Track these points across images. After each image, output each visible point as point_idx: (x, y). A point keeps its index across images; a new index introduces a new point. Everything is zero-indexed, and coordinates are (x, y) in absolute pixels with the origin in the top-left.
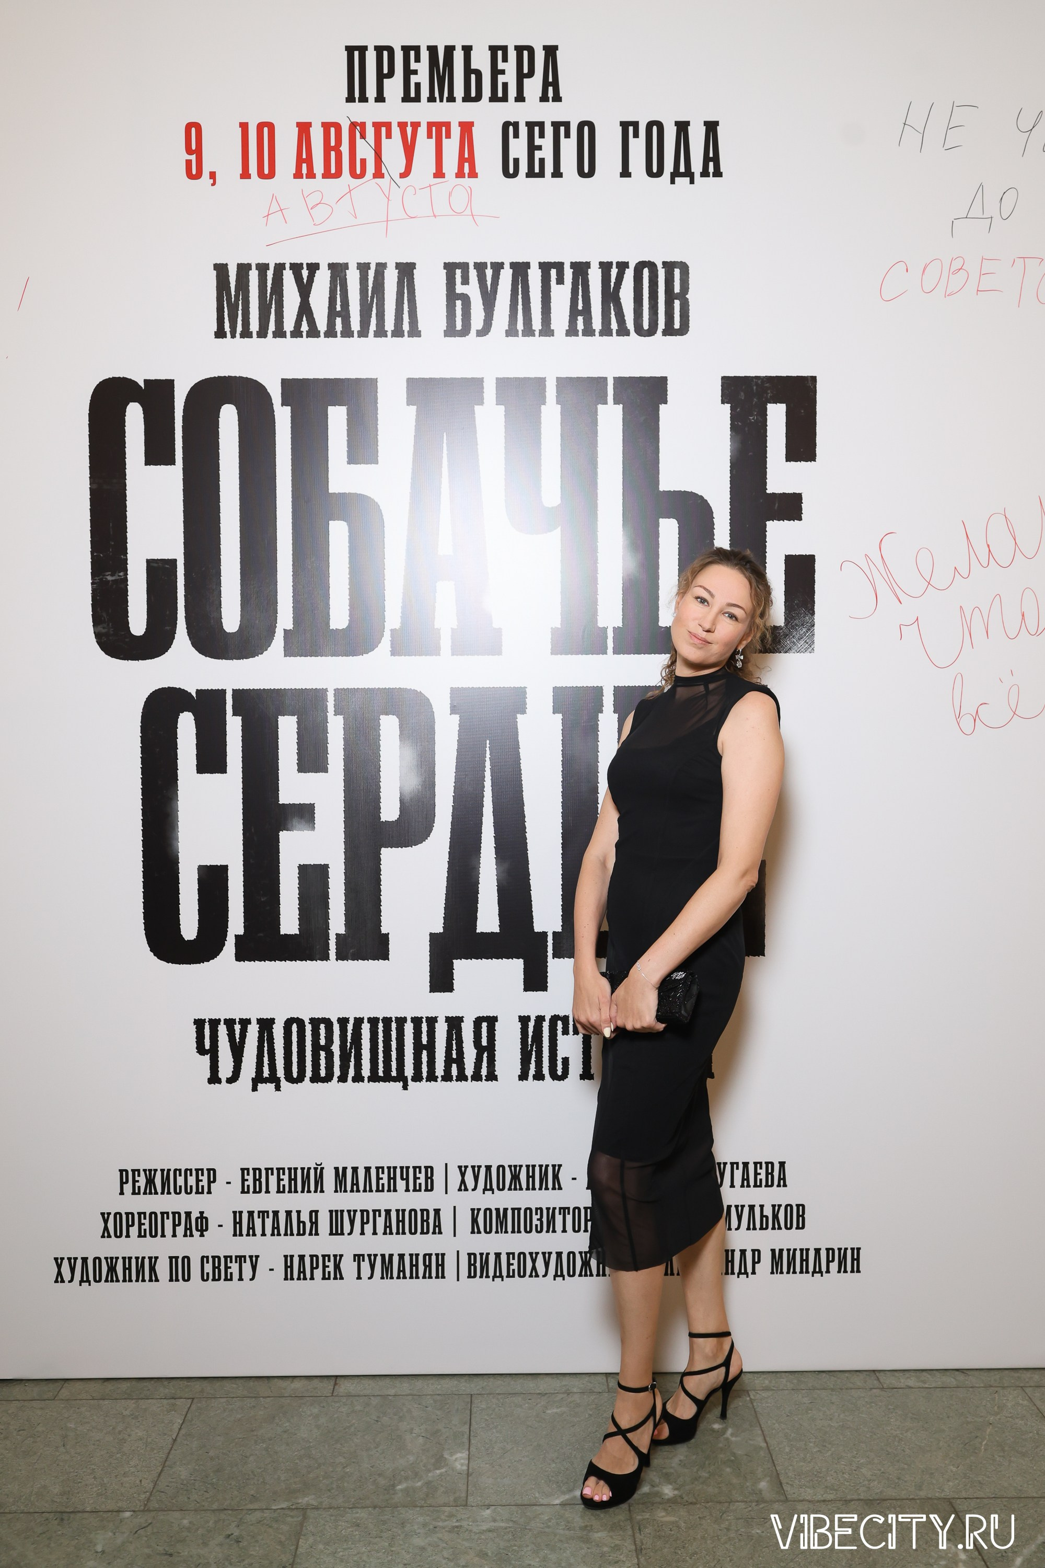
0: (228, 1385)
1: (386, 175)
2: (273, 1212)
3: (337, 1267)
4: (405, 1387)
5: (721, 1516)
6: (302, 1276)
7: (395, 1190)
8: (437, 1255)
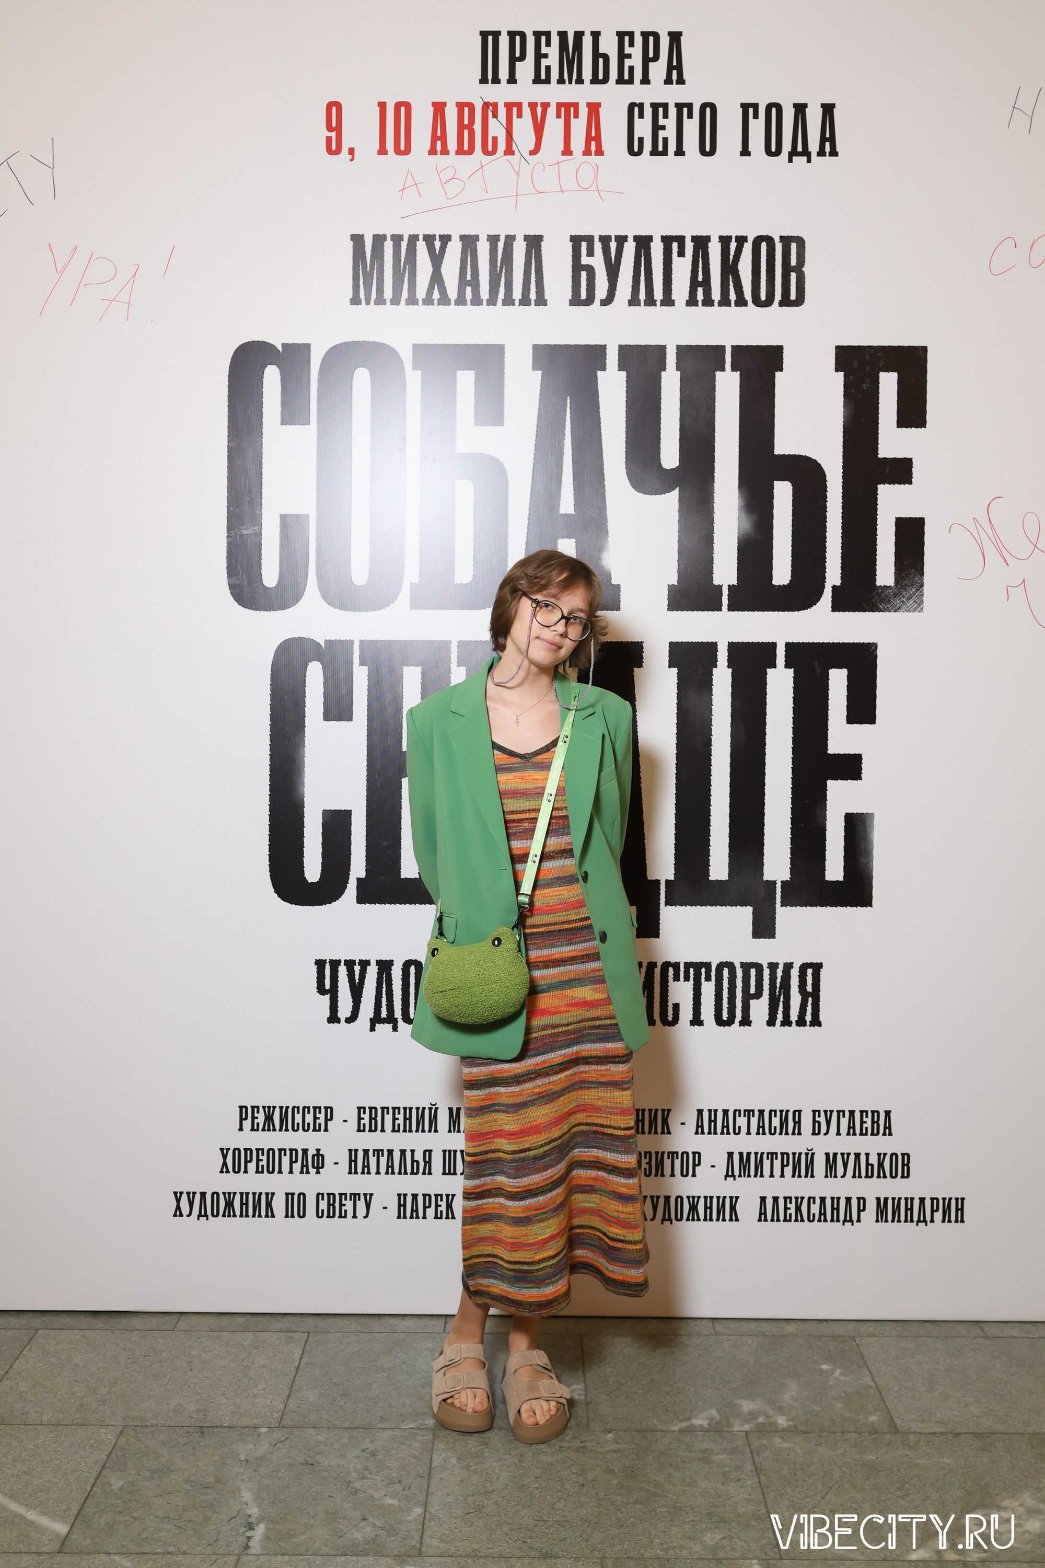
0: (342, 1322)
1: (517, 152)
2: (388, 1150)
3: (449, 1206)
5: (836, 1444)
6: (415, 1215)
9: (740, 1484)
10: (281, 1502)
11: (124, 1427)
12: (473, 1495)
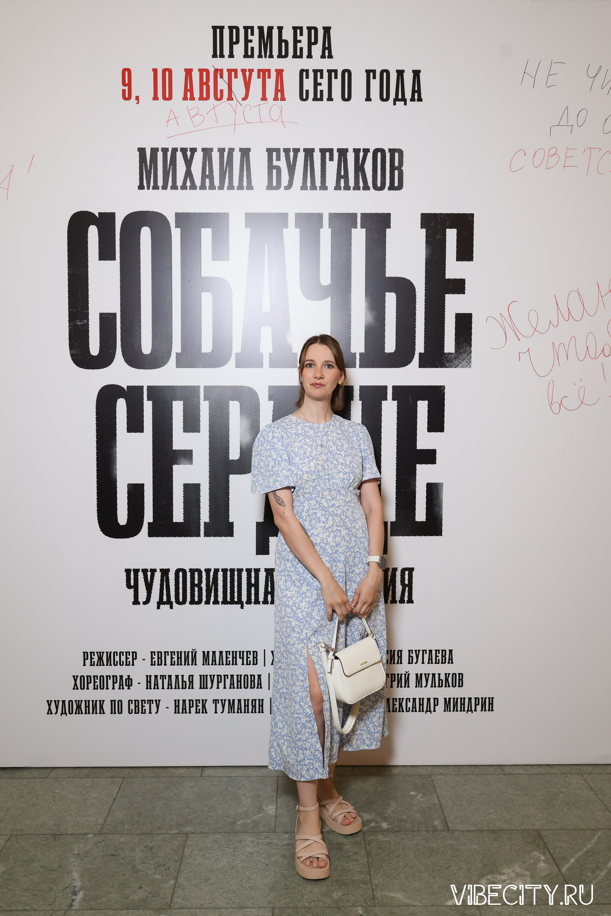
0: (143, 771)
1: (234, 99)
2: (168, 676)
3: (204, 706)
4: (241, 772)
5: (413, 838)
6: (184, 712)
7: (236, 664)
8: (259, 700)
9: (356, 862)
10: (95, 878)
11: (11, 835)
12: (204, 872)
